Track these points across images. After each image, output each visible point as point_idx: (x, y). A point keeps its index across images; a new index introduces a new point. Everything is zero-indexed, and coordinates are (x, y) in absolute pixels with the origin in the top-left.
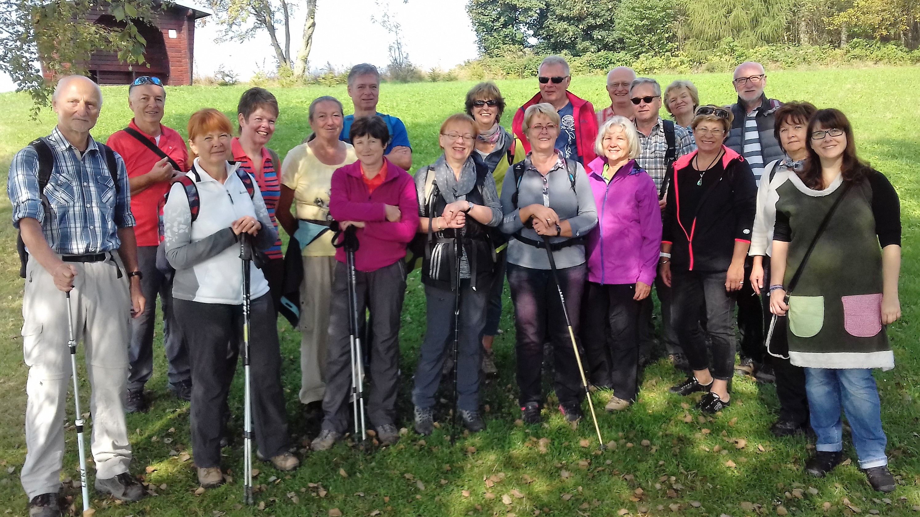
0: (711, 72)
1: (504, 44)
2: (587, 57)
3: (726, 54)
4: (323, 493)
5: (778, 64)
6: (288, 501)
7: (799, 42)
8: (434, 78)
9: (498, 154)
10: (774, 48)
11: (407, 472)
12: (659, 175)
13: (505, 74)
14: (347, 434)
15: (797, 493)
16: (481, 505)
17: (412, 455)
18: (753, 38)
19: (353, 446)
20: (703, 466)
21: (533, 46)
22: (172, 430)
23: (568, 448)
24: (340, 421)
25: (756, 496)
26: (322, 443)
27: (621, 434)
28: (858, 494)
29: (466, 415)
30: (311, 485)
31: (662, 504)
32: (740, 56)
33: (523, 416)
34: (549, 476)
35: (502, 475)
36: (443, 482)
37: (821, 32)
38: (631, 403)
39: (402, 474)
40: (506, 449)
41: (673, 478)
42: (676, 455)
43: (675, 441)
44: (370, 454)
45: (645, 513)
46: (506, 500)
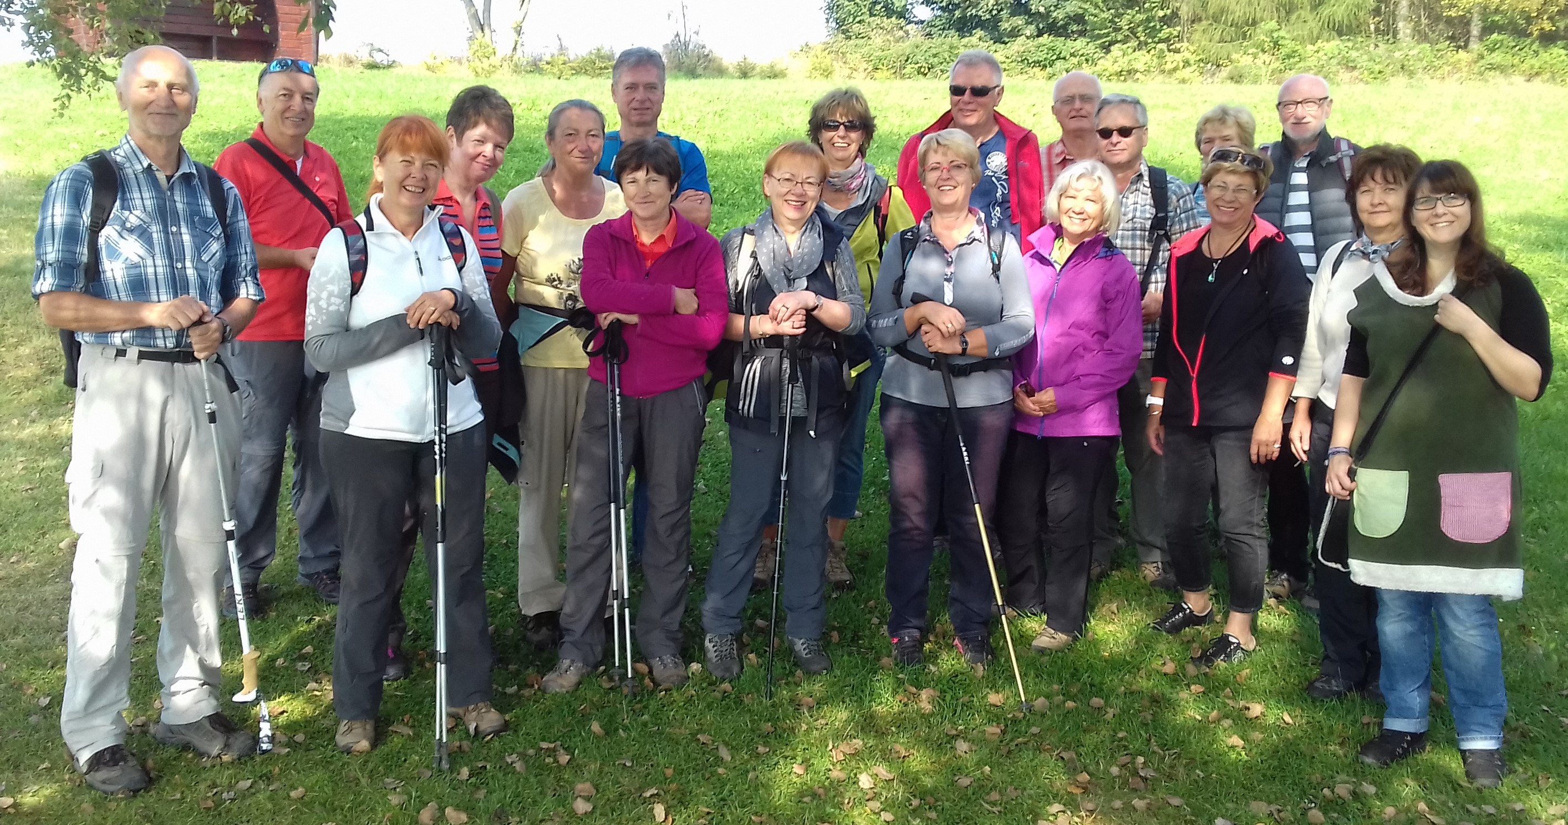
0: (1237, 82)
1: (871, 15)
2: (1017, 46)
3: (1264, 51)
4: (564, 758)
5: (1356, 73)
6: (508, 769)
7: (1394, 37)
8: (745, 73)
9: (859, 212)
10: (1350, 44)
11: (701, 731)
12: (1138, 260)
13: (870, 68)
14: (602, 668)
15: (1343, 790)
16: (824, 787)
17: (709, 706)
18: (1313, 24)
19: (611, 688)
20: (1190, 743)
21: (922, 22)
22: (309, 649)
23: (968, 706)
24: (591, 645)
25: (1275, 794)
26: (560, 681)
27: (1056, 687)
28: (1443, 797)
29: (800, 646)
30: (544, 745)
31: (1120, 798)
32: (1289, 57)
33: (895, 653)
34: (935, 746)
35: (858, 743)
36: (761, 749)
37: (1435, 18)
38: (1075, 639)
39: (694, 735)
40: (866, 703)
41: (1141, 760)
42: (1147, 725)
43: (1146, 702)
44: (640, 701)
45: (1092, 812)
46: (865, 781)
